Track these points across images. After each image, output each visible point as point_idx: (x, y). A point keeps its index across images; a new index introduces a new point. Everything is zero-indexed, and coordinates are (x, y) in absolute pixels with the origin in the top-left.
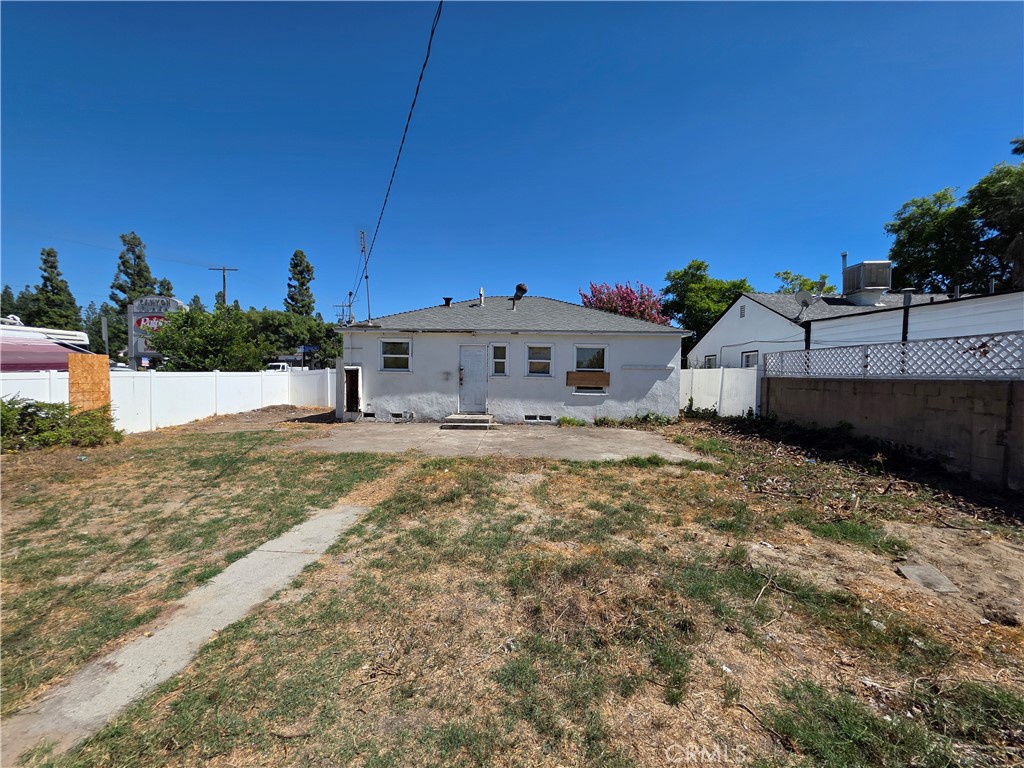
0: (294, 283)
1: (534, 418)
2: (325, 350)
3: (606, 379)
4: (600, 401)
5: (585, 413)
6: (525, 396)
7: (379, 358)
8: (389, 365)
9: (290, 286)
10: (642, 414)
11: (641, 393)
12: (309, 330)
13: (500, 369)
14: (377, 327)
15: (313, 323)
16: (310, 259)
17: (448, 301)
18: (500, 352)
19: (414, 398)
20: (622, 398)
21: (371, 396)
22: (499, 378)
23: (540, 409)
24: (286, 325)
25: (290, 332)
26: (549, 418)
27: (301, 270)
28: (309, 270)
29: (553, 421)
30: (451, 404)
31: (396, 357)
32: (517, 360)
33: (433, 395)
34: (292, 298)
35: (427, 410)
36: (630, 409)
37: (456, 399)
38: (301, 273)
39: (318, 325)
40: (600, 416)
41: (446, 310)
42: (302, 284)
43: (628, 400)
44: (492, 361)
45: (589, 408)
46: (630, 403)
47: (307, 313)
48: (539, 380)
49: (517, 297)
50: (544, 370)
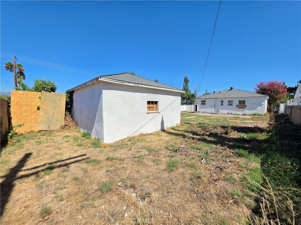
0: (185, 84)
1: (229, 113)
2: (191, 100)
3: (246, 106)
4: (244, 110)
5: (241, 113)
6: (227, 109)
7: (201, 103)
8: (202, 104)
9: (184, 85)
10: (254, 113)
11: (254, 109)
12: (188, 96)
13: (222, 104)
14: (200, 98)
15: (189, 94)
16: (188, 78)
17: (214, 92)
18: (222, 102)
19: (206, 109)
20: (250, 110)
21: (199, 109)
22: (222, 106)
23: (230, 112)
24: (183, 95)
25: (184, 96)
26: (232, 113)
27: (186, 81)
28: (188, 81)
29: (233, 114)
30: (213, 110)
31: (203, 103)
32: (226, 103)
33: (210, 109)
34: (184, 88)
35: (208, 111)
36: (252, 112)
37: (214, 109)
38: (186, 82)
39: (190, 94)
40: (244, 113)
41: (214, 94)
42: (187, 84)
43: (251, 110)
44: (220, 103)
45: (241, 112)
46: (251, 111)
47: (187, 91)
48: (231, 106)
49: (231, 90)
50: (232, 105)
